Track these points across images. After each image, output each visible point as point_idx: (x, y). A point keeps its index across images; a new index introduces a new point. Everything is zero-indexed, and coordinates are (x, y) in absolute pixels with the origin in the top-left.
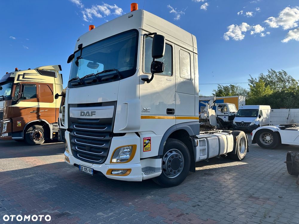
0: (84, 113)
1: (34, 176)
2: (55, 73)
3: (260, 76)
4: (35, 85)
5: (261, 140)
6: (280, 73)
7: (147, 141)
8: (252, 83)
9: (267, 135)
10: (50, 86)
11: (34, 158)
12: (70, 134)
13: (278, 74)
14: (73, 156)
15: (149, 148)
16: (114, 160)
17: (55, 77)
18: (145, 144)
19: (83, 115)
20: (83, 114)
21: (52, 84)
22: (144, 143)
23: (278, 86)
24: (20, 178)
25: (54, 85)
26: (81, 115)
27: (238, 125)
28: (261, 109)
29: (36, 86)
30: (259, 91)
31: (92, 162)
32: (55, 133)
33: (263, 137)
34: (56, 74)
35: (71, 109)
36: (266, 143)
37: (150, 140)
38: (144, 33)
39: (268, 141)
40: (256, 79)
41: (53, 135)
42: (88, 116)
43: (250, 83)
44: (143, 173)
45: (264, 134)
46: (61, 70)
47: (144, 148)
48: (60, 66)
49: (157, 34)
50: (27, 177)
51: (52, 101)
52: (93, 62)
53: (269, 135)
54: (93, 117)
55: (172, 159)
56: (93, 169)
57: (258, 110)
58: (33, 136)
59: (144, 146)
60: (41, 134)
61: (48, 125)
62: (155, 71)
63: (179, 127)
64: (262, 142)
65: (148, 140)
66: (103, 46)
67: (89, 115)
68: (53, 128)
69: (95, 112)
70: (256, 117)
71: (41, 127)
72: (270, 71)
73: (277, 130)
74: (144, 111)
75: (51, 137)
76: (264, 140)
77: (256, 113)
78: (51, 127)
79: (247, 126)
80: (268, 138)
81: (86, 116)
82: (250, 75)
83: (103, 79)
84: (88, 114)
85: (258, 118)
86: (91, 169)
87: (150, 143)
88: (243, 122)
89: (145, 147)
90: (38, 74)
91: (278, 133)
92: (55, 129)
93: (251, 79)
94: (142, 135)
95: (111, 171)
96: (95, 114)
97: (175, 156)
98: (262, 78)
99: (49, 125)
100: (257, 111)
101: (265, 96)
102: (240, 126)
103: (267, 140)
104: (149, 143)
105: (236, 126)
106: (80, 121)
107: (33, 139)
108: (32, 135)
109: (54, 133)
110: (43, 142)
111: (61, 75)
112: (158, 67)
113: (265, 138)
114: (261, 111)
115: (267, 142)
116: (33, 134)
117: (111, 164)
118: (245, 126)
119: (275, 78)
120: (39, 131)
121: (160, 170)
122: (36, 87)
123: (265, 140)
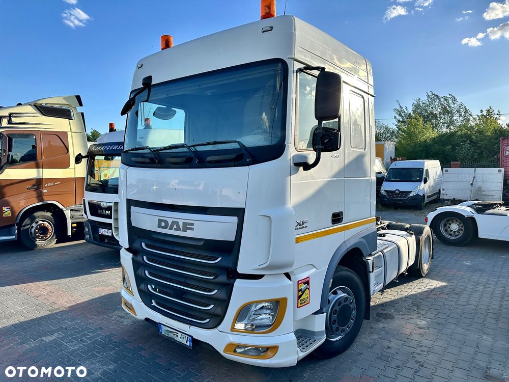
0: (166, 222)
1: (63, 338)
2: (69, 111)
3: (416, 103)
4: (33, 135)
5: (442, 230)
6: (446, 99)
7: (303, 287)
8: (400, 115)
9: (453, 222)
10: (61, 137)
11: (47, 285)
12: (133, 259)
13: (442, 100)
14: (142, 303)
15: (307, 298)
16: (240, 326)
17: (69, 119)
18: (300, 293)
19: (165, 227)
20: (163, 224)
21: (66, 133)
22: (299, 291)
23: (441, 121)
24: (33, 344)
25: (69, 134)
26: (160, 226)
27: (389, 196)
28: (427, 168)
29: (35, 137)
30: (414, 132)
31: (189, 322)
32: (75, 225)
33: (445, 225)
34: (72, 113)
35: (133, 209)
36: (450, 235)
37: (307, 283)
38: (298, 66)
39: (455, 232)
40: (407, 109)
41: (72, 228)
42: (175, 229)
43: (397, 116)
44: (298, 349)
45: (448, 221)
46: (81, 105)
47: (299, 301)
48: (78, 98)
49: (326, 70)
50: (48, 339)
51: (66, 165)
52: (165, 107)
53: (457, 221)
54: (188, 234)
55: (338, 308)
56: (192, 337)
57: (423, 169)
58: (36, 233)
59: (299, 297)
60: (50, 227)
61: (62, 210)
62: (322, 149)
63: (350, 245)
64: (444, 233)
65: (304, 283)
66: (200, 85)
67: (178, 229)
68: (71, 215)
69: (193, 224)
70: (420, 181)
71: (49, 214)
72: (430, 94)
73: (471, 215)
74: (298, 227)
75: (69, 233)
76: (446, 231)
77: (418, 175)
78: (68, 213)
79: (405, 197)
80: (454, 227)
81: (171, 228)
82: (397, 101)
83: (209, 159)
84: (175, 227)
85: (423, 183)
86: (187, 336)
87: (309, 289)
88: (398, 190)
89: (301, 299)
90: (38, 114)
91: (472, 219)
92: (76, 217)
93: (398, 108)
94: (294, 274)
95: (233, 347)
96: (192, 229)
97: (343, 301)
98: (417, 107)
99: (64, 209)
100: (420, 171)
101: (426, 141)
102: (393, 197)
103: (451, 231)
104: (307, 288)
105: (387, 198)
106: (155, 236)
107: (34, 239)
108: (33, 230)
109: (73, 225)
110: (55, 242)
111: (82, 114)
112: (330, 140)
113: (449, 227)
114: (427, 170)
115: (452, 233)
116: (35, 229)
117: (233, 333)
118: (401, 197)
119: (437, 107)
120: (45, 222)
121: (323, 335)
122: (36, 139)
123: (449, 230)
